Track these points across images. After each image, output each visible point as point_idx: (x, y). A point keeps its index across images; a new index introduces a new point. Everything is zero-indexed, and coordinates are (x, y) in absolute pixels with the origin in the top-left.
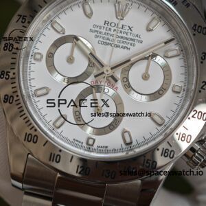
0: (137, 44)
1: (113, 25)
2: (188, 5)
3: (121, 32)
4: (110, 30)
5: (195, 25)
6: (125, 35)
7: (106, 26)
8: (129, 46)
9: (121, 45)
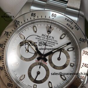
0: (56, 44)
1: (46, 36)
2: (78, 29)
3: (49, 39)
4: (44, 38)
5: (81, 38)
6: (50, 41)
7: (43, 36)
8: (52, 45)
9: (49, 45)
